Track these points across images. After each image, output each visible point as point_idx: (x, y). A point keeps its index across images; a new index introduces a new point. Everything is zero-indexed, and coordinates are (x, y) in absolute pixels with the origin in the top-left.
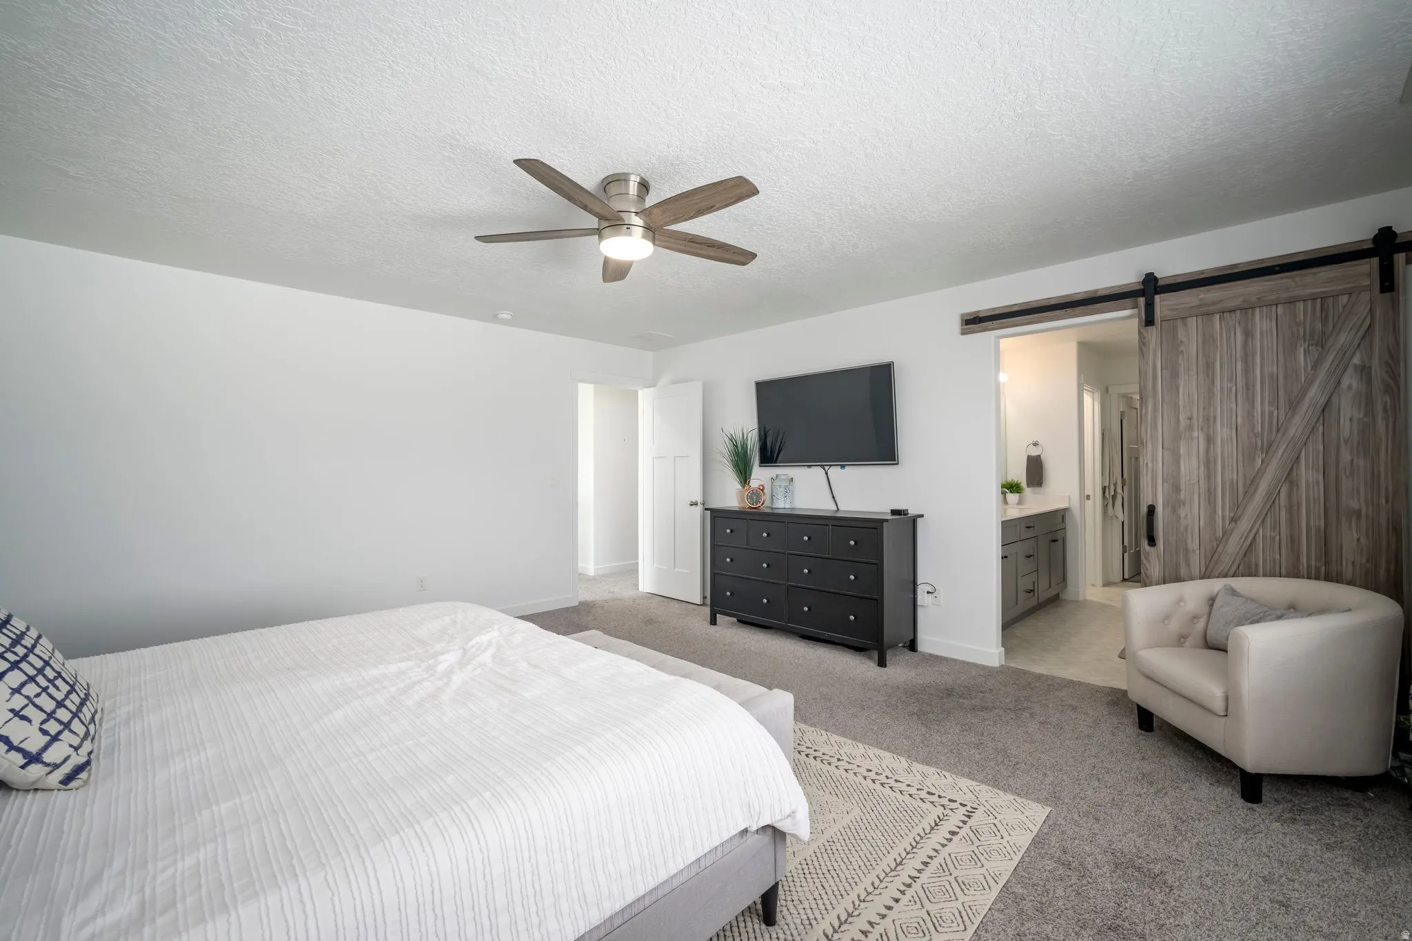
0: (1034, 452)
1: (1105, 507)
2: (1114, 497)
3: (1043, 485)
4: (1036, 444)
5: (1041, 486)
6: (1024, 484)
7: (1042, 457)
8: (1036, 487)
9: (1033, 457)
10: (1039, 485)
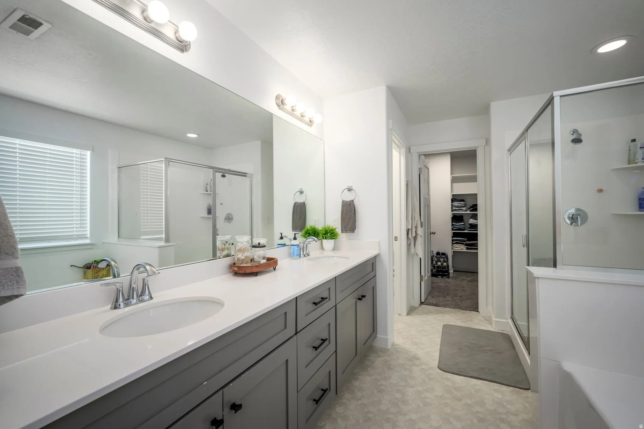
0: (348, 197)
1: (409, 245)
2: (415, 238)
3: (355, 231)
4: (350, 190)
5: (354, 232)
6: (339, 230)
7: (355, 202)
8: (349, 233)
9: (347, 202)
10: (352, 231)
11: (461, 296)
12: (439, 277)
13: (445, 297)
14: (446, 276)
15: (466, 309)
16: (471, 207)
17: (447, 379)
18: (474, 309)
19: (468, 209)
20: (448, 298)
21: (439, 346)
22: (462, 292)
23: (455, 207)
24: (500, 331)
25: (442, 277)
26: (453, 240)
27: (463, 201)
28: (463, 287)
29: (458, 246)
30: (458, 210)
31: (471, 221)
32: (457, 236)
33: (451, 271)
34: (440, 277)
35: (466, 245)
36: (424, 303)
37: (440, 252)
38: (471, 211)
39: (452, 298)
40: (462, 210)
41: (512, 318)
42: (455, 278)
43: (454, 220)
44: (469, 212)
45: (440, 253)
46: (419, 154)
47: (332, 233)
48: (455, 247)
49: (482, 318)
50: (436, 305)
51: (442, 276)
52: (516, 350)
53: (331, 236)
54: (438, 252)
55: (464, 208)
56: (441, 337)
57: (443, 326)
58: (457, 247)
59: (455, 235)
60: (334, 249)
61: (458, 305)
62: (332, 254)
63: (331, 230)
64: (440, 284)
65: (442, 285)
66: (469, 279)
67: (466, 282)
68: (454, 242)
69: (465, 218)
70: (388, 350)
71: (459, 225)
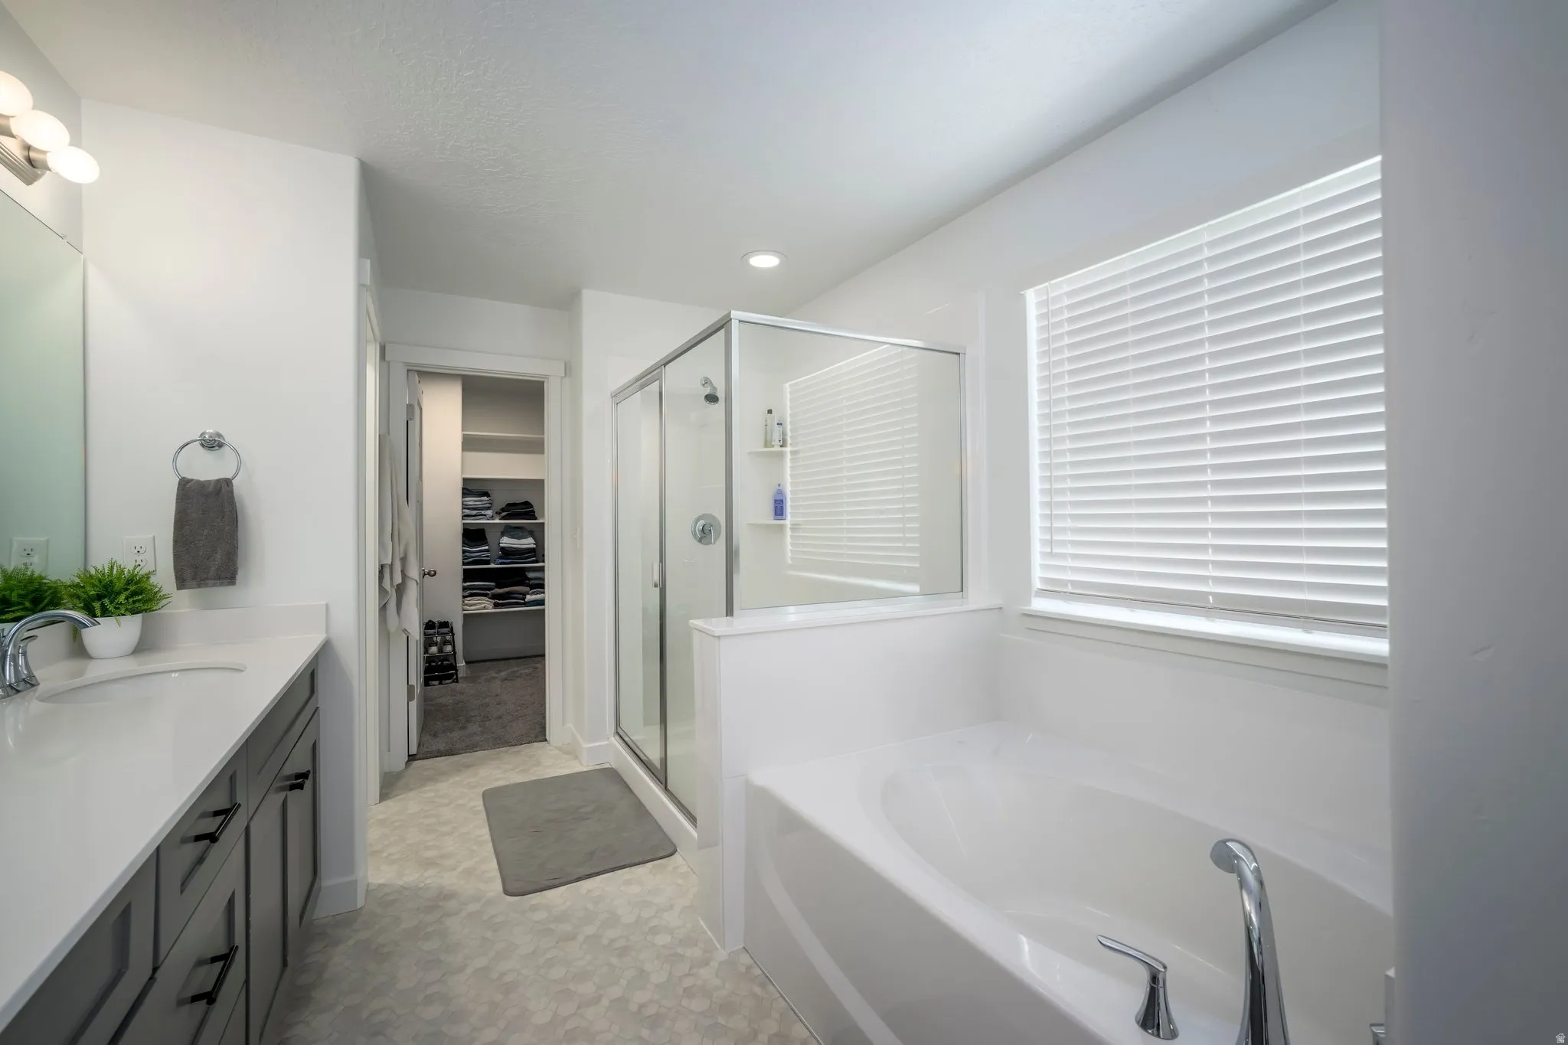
0: (206, 470)
1: (383, 609)
4: (213, 444)
5: (232, 581)
6: (164, 580)
7: (238, 484)
8: (214, 585)
9: (202, 485)
10: (226, 578)
11: (500, 717)
12: (434, 682)
13: (463, 728)
14: (449, 677)
15: (520, 741)
16: (503, 510)
17: (534, 908)
18: (536, 737)
19: (496, 513)
20: (473, 728)
21: (491, 844)
22: (498, 706)
23: (468, 509)
24: (597, 767)
25: (441, 683)
26: (465, 589)
27: (486, 494)
28: (497, 695)
29: (474, 600)
30: (475, 516)
31: (503, 542)
32: (475, 577)
33: (461, 664)
34: (436, 683)
35: (494, 597)
36: (418, 757)
37: (436, 620)
38: (503, 518)
39: (480, 726)
40: (485, 515)
41: (619, 734)
42: (472, 679)
43: (466, 541)
44: (497, 521)
45: (434, 623)
46: (410, 368)
47: (134, 594)
48: (467, 605)
49: (556, 752)
50: (450, 753)
51: (440, 679)
52: (636, 791)
53: (134, 602)
54: (430, 621)
55: (489, 512)
56: (486, 824)
57: (483, 797)
58: (471, 605)
59: (468, 575)
60: (143, 647)
61: (500, 739)
62: (132, 666)
63: (129, 582)
64: (440, 700)
65: (447, 700)
66: (503, 674)
67: (498, 682)
68: (469, 593)
69: (490, 536)
70: (358, 911)
71: (477, 550)
